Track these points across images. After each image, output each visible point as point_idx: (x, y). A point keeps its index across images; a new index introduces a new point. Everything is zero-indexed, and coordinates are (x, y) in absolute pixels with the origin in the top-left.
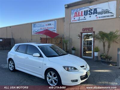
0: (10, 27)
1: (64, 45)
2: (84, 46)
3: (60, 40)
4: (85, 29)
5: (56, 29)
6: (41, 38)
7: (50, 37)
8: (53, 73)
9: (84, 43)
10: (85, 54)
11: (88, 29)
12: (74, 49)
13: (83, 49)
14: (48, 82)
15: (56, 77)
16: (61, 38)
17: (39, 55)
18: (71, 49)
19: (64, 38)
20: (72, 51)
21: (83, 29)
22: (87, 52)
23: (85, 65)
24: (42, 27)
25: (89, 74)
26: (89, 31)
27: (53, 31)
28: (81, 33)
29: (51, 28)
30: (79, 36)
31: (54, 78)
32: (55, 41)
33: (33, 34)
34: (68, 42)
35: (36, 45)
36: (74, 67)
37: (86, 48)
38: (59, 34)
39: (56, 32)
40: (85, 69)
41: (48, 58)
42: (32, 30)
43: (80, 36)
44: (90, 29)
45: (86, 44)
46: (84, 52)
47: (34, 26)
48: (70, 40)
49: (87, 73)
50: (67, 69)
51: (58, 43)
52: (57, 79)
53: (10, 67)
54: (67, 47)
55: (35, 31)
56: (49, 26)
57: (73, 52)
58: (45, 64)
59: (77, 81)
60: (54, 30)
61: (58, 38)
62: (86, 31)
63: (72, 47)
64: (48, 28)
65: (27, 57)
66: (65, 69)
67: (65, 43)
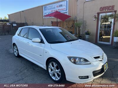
0: (23, 11)
1: (76, 29)
2: (100, 30)
3: (72, 23)
4: (104, 7)
5: (68, 11)
6: (52, 21)
7: (61, 20)
8: (55, 64)
9: (100, 27)
10: (101, 39)
11: (108, 8)
12: (88, 33)
13: (100, 33)
14: (50, 74)
15: (59, 70)
16: (74, 21)
17: (40, 41)
18: (84, 33)
19: (77, 21)
20: (85, 36)
21: (101, 8)
22: (103, 37)
23: (101, 56)
24: (53, 10)
25: (106, 68)
26: (109, 11)
27: (65, 13)
28: (98, 14)
29: (63, 9)
30: (95, 18)
31: (57, 70)
32: (67, 25)
33: (44, 18)
34: (82, 26)
35: (37, 28)
36: (84, 59)
37: (103, 32)
38: (71, 16)
39: (67, 14)
40: (101, 61)
41: (50, 44)
42: (43, 13)
43: (97, 17)
44: (110, 8)
45: (103, 27)
46: (100, 37)
47: (45, 9)
48: (84, 23)
49: (103, 66)
50: (73, 61)
51: (70, 27)
52: (60, 72)
53: (15, 52)
54: (80, 31)
55: (46, 14)
56: (60, 8)
57: (87, 36)
58: (46, 52)
59: (87, 77)
60: (66, 11)
61: (70, 21)
62: (104, 11)
63: (86, 31)
64: (59, 10)
65: (28, 43)
66: (70, 60)
67: (78, 27)
